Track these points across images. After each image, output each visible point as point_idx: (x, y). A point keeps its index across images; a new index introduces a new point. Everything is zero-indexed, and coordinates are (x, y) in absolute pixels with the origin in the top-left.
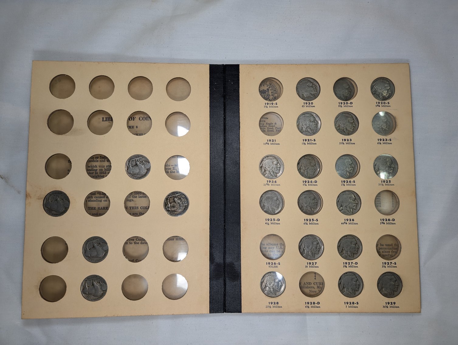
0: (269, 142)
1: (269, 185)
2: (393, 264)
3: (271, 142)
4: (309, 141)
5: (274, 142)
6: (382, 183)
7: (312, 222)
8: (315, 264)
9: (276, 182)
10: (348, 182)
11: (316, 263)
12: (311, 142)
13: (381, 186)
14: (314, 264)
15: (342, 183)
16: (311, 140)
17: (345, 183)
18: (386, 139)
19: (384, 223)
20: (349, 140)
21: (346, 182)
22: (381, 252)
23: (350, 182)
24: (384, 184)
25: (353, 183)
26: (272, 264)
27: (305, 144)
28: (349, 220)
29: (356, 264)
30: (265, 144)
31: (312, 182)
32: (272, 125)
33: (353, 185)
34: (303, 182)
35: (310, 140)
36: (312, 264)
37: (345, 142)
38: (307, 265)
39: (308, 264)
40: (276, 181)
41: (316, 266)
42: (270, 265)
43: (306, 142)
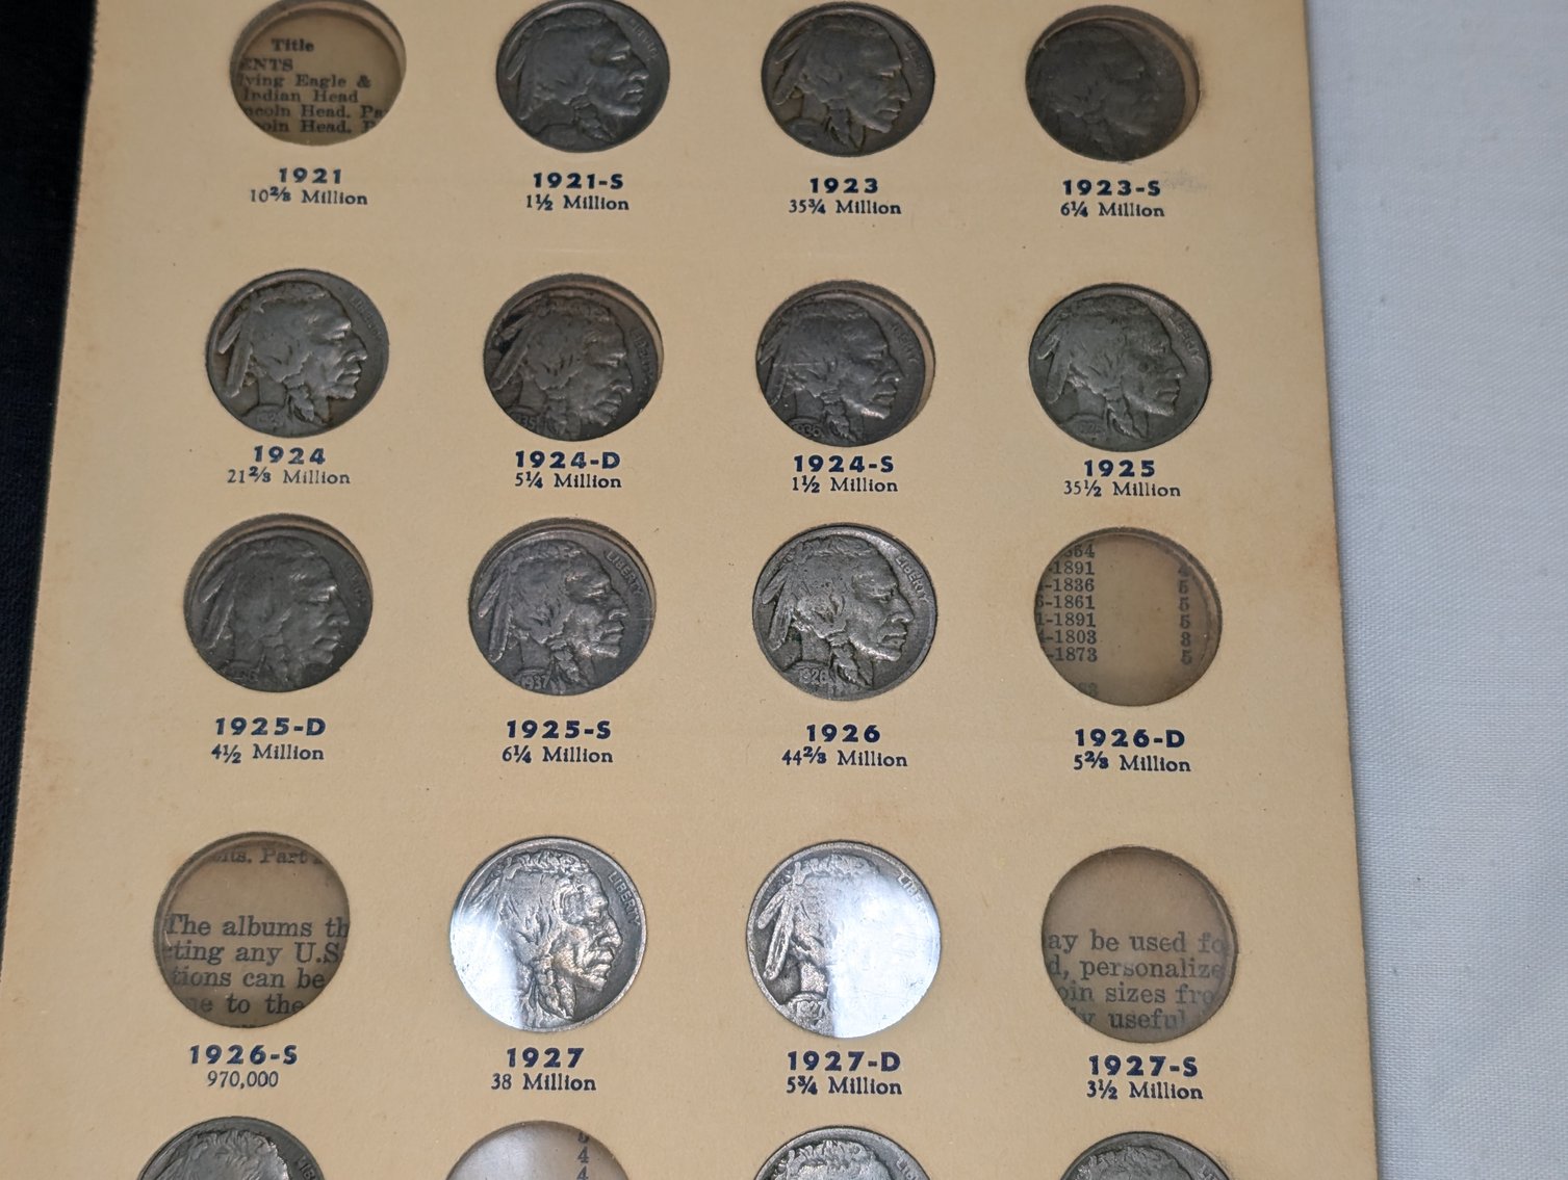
0: (292, 185)
1: (267, 478)
2: (1175, 1069)
3: (309, 185)
4: (575, 185)
5: (330, 185)
6: (1091, 480)
7: (562, 742)
8: (572, 1064)
9: (318, 458)
10: (846, 465)
11: (577, 1053)
12: (593, 192)
13: (1084, 499)
14: (565, 1058)
15: (799, 475)
16: (591, 177)
17: (824, 476)
18: (1127, 184)
19: (1104, 764)
20: (862, 185)
21: (828, 465)
22: (1100, 995)
23: (857, 464)
24: (1106, 484)
25: (877, 475)
26: (235, 1060)
27: (548, 204)
28: (842, 734)
29: (885, 1068)
30: (259, 196)
31: (582, 465)
32: (337, 90)
33: (879, 487)
34: (520, 464)
35: (584, 181)
36: (543, 1059)
37: (829, 200)
38: (504, 1070)
39: (512, 1063)
40: (319, 451)
41: (574, 1074)
42: (221, 1065)
43: (557, 195)
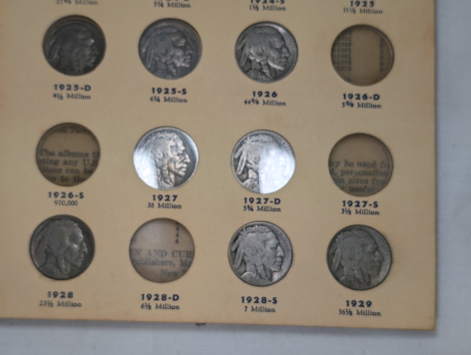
2: (370, 205)
6: (352, 8)
7: (170, 95)
8: (174, 200)
11: (175, 197)
13: (349, 15)
14: (171, 198)
15: (252, 5)
17: (260, 5)
19: (352, 105)
22: (347, 181)
25: (279, 5)
26: (64, 197)
28: (264, 94)
29: (276, 203)
33: (279, 9)
36: (164, 198)
38: (151, 201)
39: (154, 199)
41: (175, 203)
42: (59, 198)
